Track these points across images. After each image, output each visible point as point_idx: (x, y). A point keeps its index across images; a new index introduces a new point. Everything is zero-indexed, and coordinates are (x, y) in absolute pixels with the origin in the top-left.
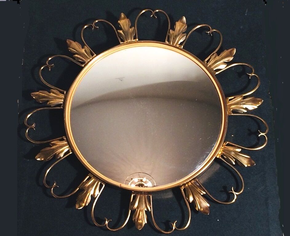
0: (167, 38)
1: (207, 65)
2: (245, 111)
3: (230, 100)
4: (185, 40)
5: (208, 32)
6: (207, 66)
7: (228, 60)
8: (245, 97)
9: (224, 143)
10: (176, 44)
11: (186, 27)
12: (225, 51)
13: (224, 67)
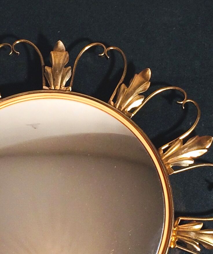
0: (44, 81)
1: (115, 106)
2: (192, 162)
3: (165, 150)
4: (72, 76)
5: (101, 54)
6: (116, 108)
7: (145, 89)
8: (185, 141)
9: (175, 222)
10: (61, 86)
11: (68, 55)
12: (135, 77)
13: (141, 103)
